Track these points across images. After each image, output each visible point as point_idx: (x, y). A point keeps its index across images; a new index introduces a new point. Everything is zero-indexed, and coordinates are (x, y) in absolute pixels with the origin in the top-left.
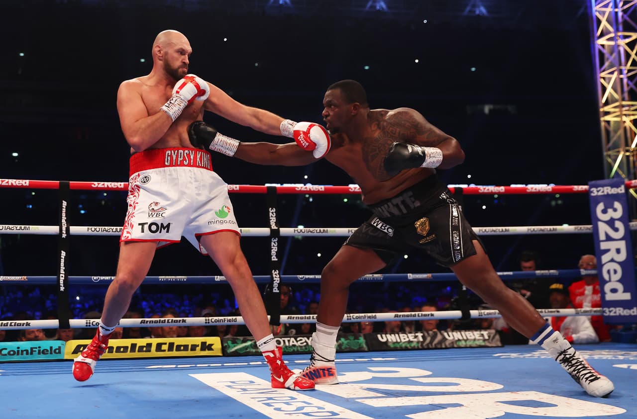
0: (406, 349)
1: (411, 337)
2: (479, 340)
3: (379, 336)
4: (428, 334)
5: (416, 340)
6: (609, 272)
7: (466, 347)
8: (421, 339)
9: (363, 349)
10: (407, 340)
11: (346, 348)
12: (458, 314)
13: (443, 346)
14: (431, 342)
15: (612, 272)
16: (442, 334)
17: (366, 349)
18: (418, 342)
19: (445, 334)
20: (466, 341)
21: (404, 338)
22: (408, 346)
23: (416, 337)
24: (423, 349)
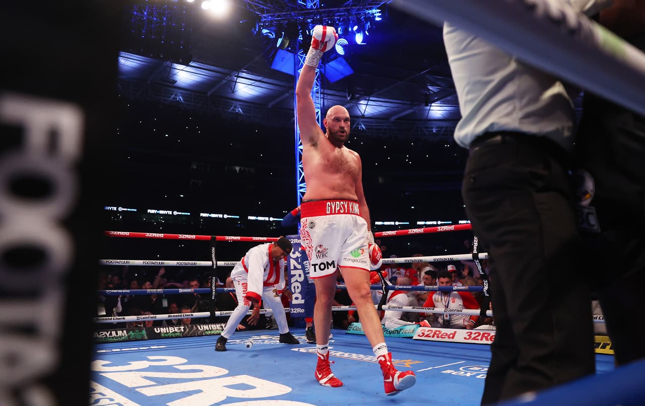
0: (172, 337)
1: (176, 329)
2: (219, 330)
3: (155, 329)
4: (187, 326)
5: (179, 331)
6: (294, 287)
7: (210, 335)
8: (183, 331)
9: (144, 338)
10: (174, 331)
11: (133, 338)
12: (208, 314)
13: (196, 335)
14: (189, 332)
15: (296, 288)
16: (196, 327)
17: (146, 338)
18: (181, 332)
19: (199, 327)
20: (211, 331)
21: (171, 330)
22: (173, 335)
23: (179, 329)
24: (183, 337)
